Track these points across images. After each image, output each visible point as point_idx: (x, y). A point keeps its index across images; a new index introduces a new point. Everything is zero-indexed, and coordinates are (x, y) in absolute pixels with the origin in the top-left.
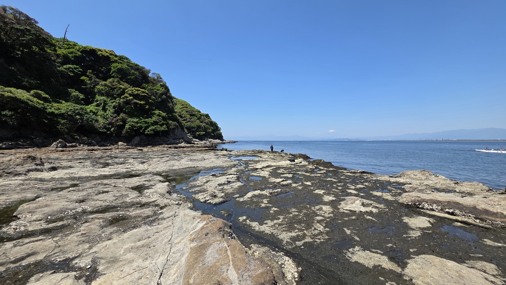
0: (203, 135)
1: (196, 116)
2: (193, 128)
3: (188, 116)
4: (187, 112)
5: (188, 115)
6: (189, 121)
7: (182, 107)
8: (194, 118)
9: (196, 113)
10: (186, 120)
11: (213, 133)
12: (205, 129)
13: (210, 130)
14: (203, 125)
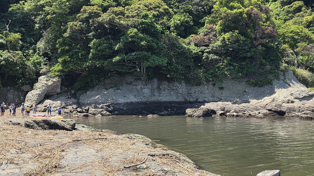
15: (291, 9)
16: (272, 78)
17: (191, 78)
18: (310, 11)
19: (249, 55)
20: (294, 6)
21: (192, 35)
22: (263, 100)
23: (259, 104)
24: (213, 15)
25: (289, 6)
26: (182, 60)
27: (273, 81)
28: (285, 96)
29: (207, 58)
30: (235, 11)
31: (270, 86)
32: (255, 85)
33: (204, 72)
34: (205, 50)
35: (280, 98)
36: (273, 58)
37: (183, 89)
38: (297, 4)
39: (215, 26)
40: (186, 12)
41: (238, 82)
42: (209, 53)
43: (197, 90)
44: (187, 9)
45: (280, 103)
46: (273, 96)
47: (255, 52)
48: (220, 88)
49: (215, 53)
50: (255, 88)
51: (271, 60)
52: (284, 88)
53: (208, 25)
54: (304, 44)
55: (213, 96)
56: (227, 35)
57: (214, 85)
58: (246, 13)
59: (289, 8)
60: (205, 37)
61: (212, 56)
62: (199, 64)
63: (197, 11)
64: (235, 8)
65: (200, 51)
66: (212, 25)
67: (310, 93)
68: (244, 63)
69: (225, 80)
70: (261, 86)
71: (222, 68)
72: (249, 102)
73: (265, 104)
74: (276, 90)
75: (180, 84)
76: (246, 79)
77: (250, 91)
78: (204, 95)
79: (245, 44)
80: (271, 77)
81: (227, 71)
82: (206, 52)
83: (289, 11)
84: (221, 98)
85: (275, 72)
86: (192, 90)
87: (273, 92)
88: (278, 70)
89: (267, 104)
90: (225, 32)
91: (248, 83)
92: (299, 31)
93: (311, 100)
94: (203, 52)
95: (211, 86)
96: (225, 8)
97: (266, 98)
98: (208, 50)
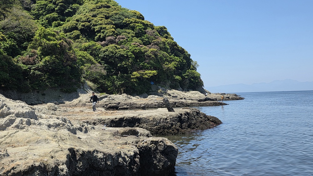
0: (153, 78)
1: (133, 28)
2: (122, 58)
3: (110, 29)
4: (107, 18)
5: (108, 27)
6: (112, 42)
7: (94, 6)
8: (127, 33)
9: (133, 19)
10: (104, 39)
11: (180, 74)
12: (157, 63)
13: (172, 65)
14: (150, 50)
15: (72, 36)
16: (77, 87)
17: (22, 88)
18: (85, 39)
19: (62, 72)
20: (74, 34)
21: (19, 56)
22: (73, 101)
23: (71, 104)
24: (33, 42)
25: (70, 33)
26: (15, 74)
27: (77, 89)
28: (87, 98)
29: (34, 73)
30: (52, 42)
31: (76, 92)
32: (66, 92)
33: (30, 84)
34: (31, 67)
35: (84, 100)
36: (76, 74)
37: (15, 96)
38: (76, 33)
39: (36, 51)
40: (12, 38)
41: (55, 90)
42: (35, 69)
43: (25, 96)
44: (11, 36)
45: (85, 103)
46: (79, 99)
47: (65, 70)
48: (42, 94)
49: (39, 70)
50: (66, 94)
51: (75, 76)
52: (85, 93)
53: (32, 50)
54: (89, 65)
55: (38, 100)
56: (47, 58)
57: (38, 92)
58: (58, 44)
59: (70, 34)
60: (31, 58)
61: (37, 72)
62: (26, 77)
63: (19, 37)
64: (51, 40)
65: (28, 68)
66: (34, 50)
67: (101, 96)
68: (58, 78)
69: (47, 89)
70: (70, 93)
71: (44, 80)
72: (64, 103)
73: (75, 104)
74: (80, 95)
75: (12, 92)
76: (60, 88)
77: (63, 96)
78: (31, 100)
79: (59, 65)
80: (75, 87)
81: (48, 82)
82: (32, 69)
83: (71, 37)
84: (44, 101)
85: (78, 84)
86: (22, 96)
87: (78, 96)
88: (80, 82)
89: (77, 104)
90: (45, 56)
91: (62, 91)
92: (85, 56)
93: (102, 101)
94: (30, 69)
95: (36, 93)
96: (45, 40)
97: (74, 100)
98: (34, 68)
